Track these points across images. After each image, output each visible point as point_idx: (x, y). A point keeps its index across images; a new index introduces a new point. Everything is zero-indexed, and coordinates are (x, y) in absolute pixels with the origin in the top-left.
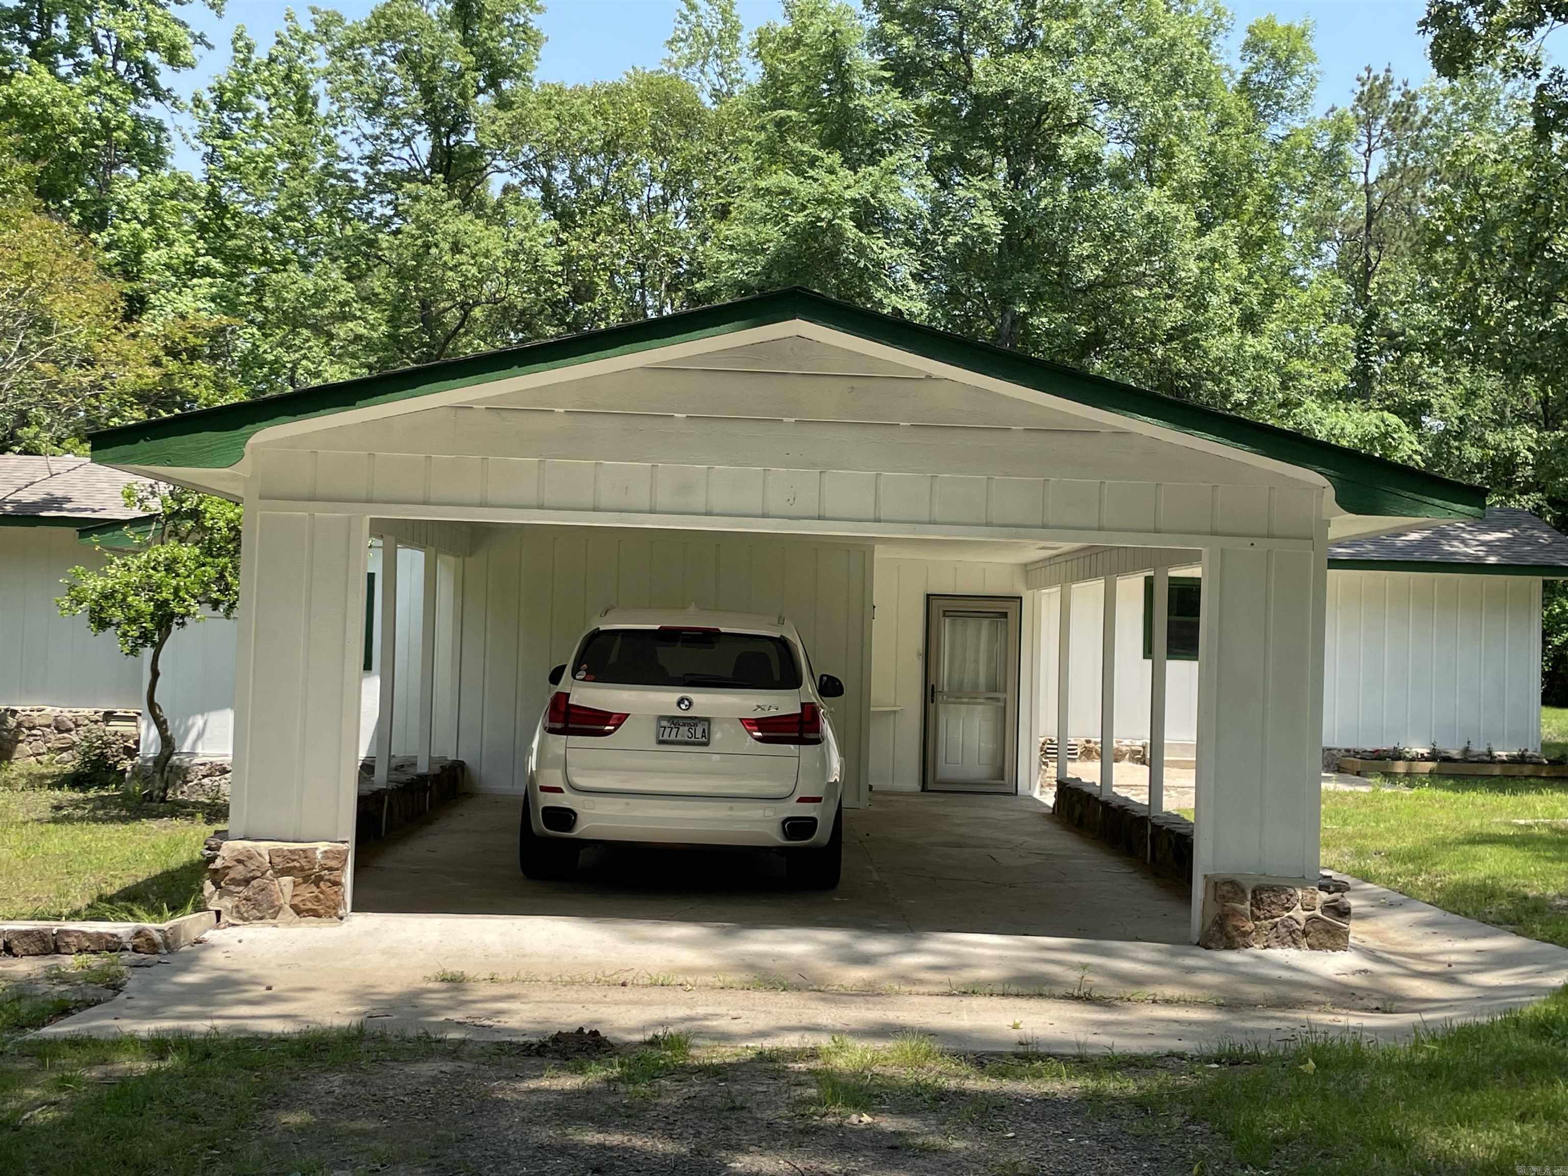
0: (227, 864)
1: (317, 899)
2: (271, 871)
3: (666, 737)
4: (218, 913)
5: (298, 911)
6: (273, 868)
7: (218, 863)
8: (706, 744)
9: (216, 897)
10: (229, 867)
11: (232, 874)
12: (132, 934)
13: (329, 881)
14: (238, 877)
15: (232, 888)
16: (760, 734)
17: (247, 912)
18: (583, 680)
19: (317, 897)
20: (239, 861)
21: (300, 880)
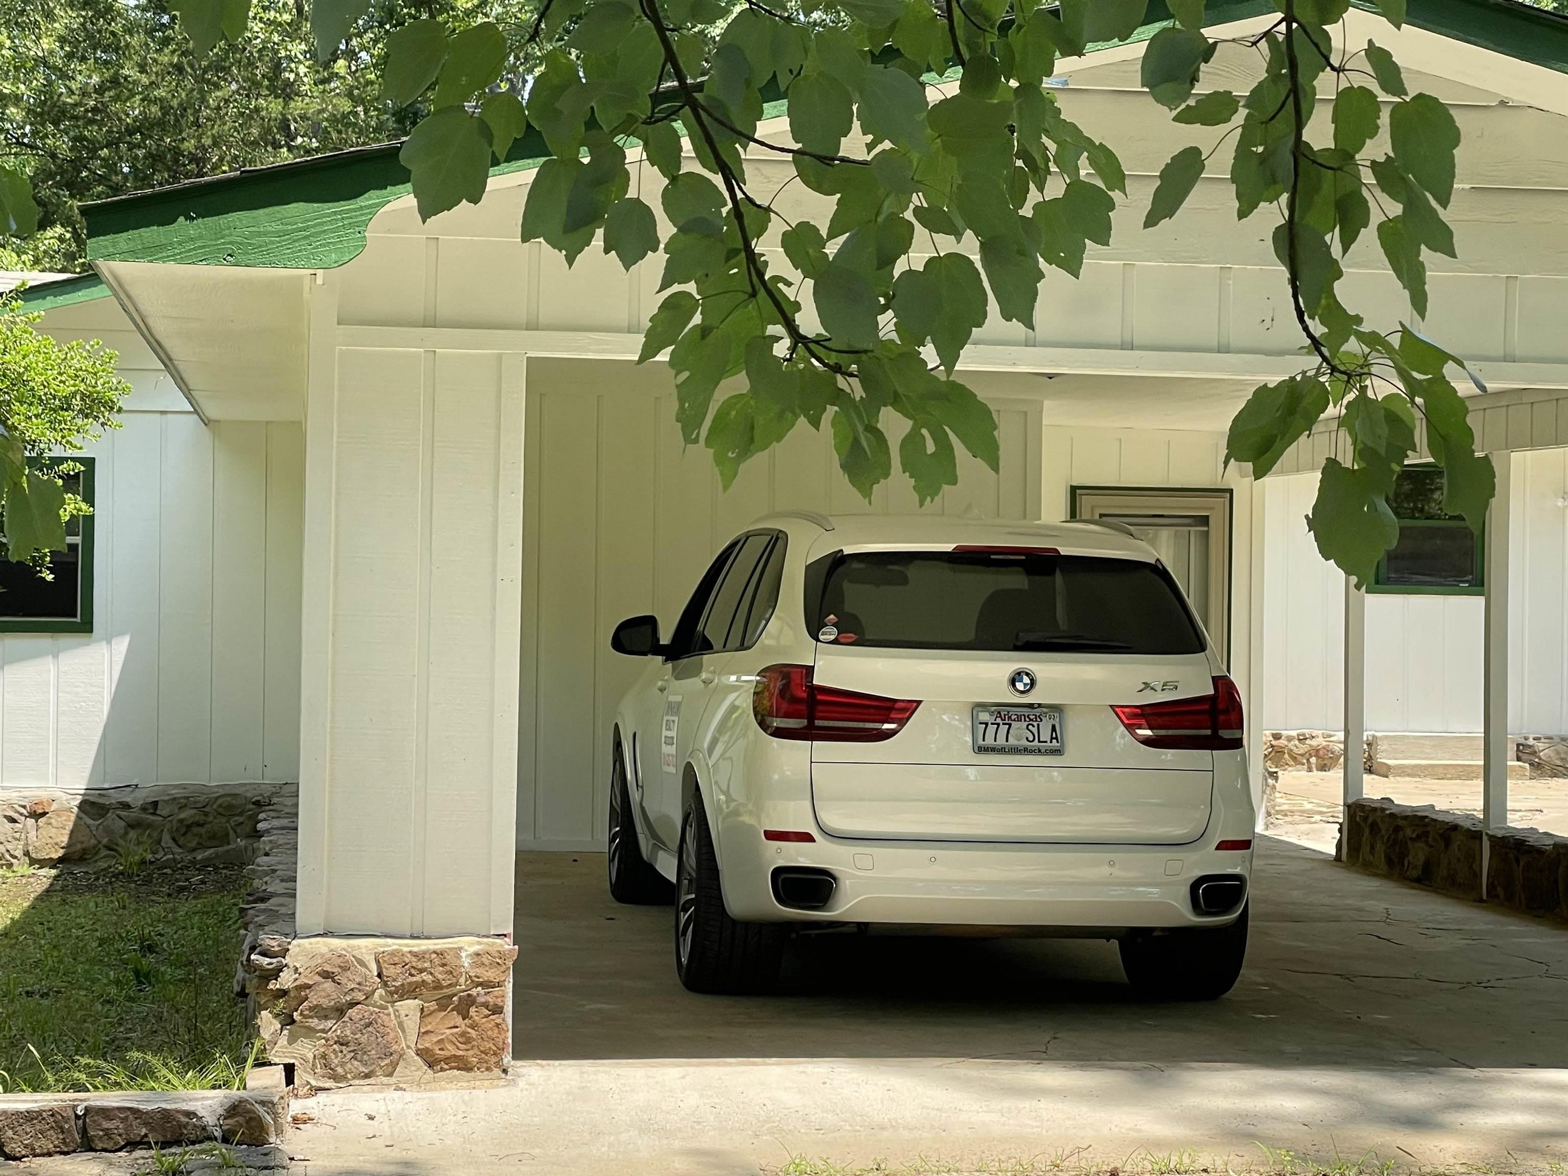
0: (303, 980)
1: (466, 1039)
2: (380, 992)
3: (989, 741)
4: (289, 1070)
5: (432, 1061)
6: (385, 984)
7: (286, 980)
8: (1058, 752)
9: (283, 1041)
10: (309, 987)
11: (314, 999)
12: (220, 1111)
13: (486, 1005)
14: (325, 1002)
15: (314, 1022)
16: (1148, 732)
17: (342, 1064)
18: (835, 642)
19: (463, 1034)
20: (327, 975)
21: (433, 1006)
